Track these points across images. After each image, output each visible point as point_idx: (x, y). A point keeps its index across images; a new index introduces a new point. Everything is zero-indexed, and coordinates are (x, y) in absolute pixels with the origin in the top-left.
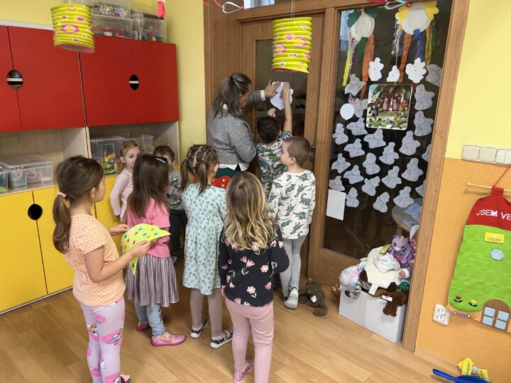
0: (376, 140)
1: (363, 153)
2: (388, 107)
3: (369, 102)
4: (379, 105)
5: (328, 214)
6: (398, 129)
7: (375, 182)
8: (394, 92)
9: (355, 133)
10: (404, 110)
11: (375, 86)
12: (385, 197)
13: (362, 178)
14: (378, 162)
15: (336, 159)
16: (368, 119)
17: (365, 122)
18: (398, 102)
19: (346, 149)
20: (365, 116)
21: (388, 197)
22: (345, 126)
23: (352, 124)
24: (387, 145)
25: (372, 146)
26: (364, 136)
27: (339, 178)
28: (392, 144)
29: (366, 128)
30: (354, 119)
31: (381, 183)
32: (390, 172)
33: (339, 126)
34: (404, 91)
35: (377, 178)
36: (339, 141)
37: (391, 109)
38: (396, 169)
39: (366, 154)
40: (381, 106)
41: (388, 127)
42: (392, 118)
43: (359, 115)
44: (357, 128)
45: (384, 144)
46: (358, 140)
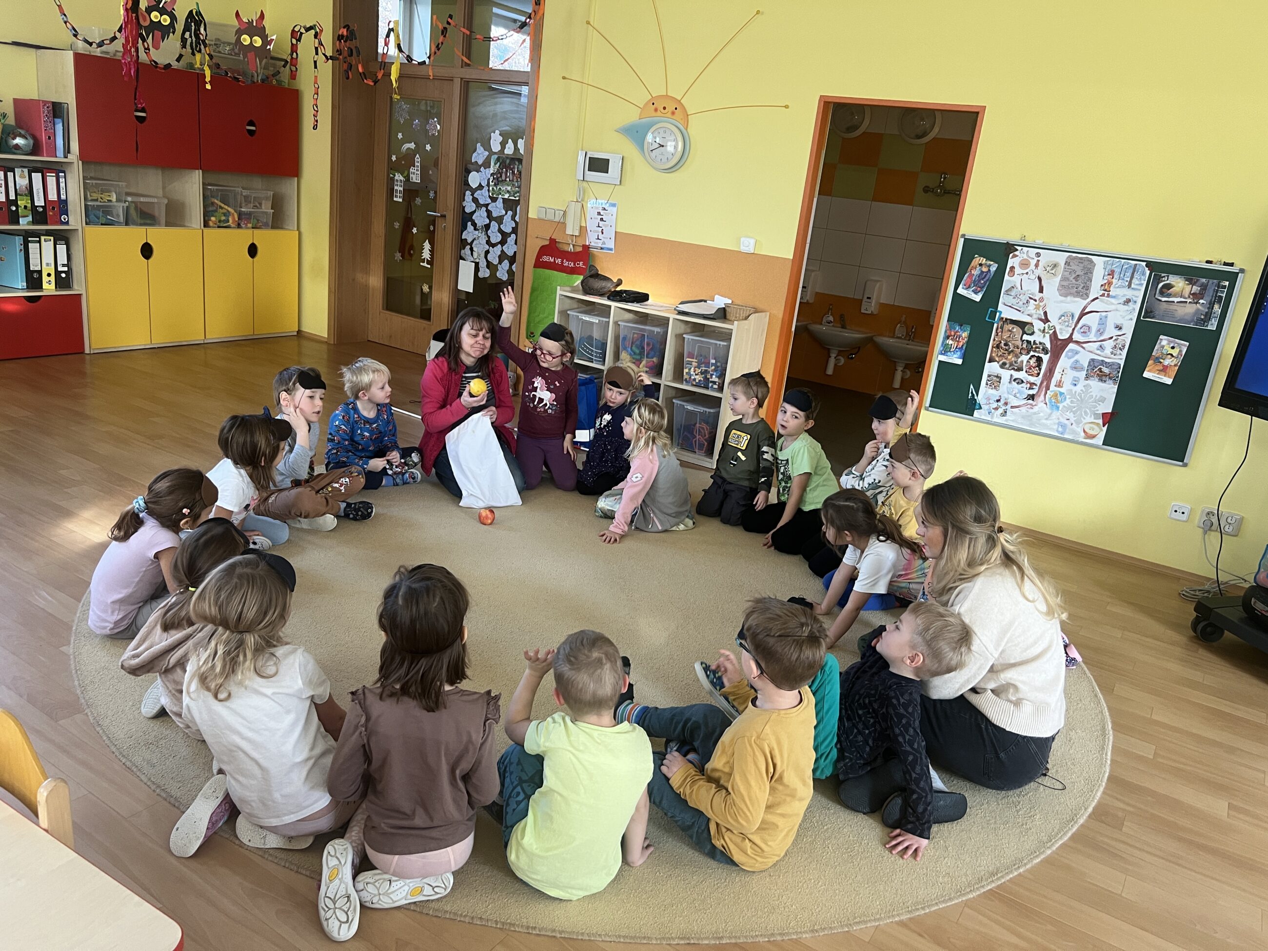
0: (497, 209)
1: (487, 221)
2: (506, 178)
3: (492, 172)
4: (499, 175)
5: (459, 288)
6: (513, 198)
7: (498, 250)
8: (510, 164)
9: (481, 202)
10: (517, 181)
11: (496, 156)
12: (506, 264)
13: (487, 247)
14: (500, 231)
15: (465, 228)
16: (491, 188)
17: (489, 190)
18: (513, 172)
19: (473, 218)
20: (488, 185)
21: (508, 264)
22: (472, 195)
23: (479, 192)
24: (506, 214)
25: (494, 215)
26: (488, 205)
27: (468, 247)
28: (510, 213)
29: (489, 196)
30: (480, 187)
31: (502, 251)
32: (509, 240)
33: (468, 193)
34: (517, 163)
35: (499, 246)
36: (468, 210)
37: (508, 179)
38: (513, 236)
39: (490, 222)
40: (501, 176)
41: (506, 196)
42: (509, 188)
43: (484, 184)
44: (483, 197)
45: (504, 212)
46: (484, 209)
